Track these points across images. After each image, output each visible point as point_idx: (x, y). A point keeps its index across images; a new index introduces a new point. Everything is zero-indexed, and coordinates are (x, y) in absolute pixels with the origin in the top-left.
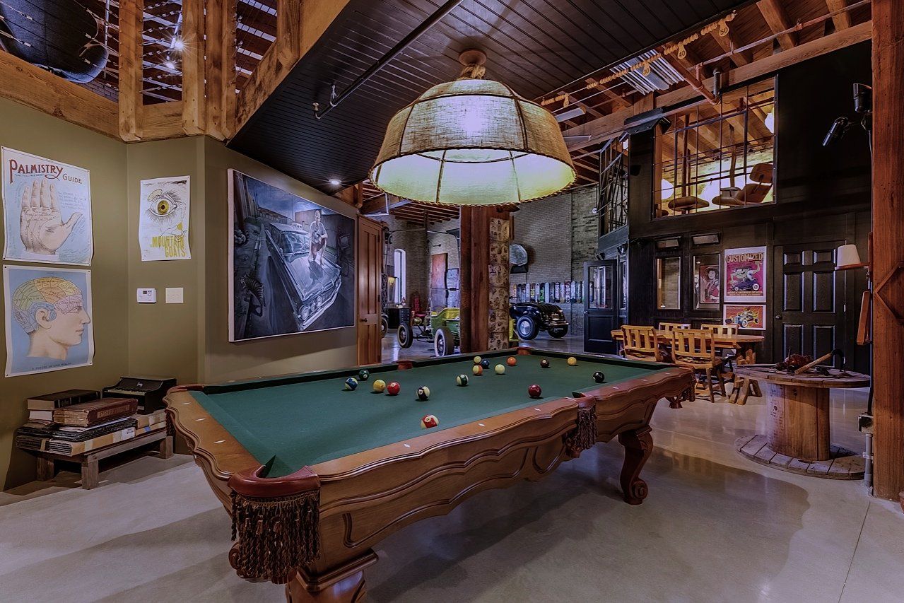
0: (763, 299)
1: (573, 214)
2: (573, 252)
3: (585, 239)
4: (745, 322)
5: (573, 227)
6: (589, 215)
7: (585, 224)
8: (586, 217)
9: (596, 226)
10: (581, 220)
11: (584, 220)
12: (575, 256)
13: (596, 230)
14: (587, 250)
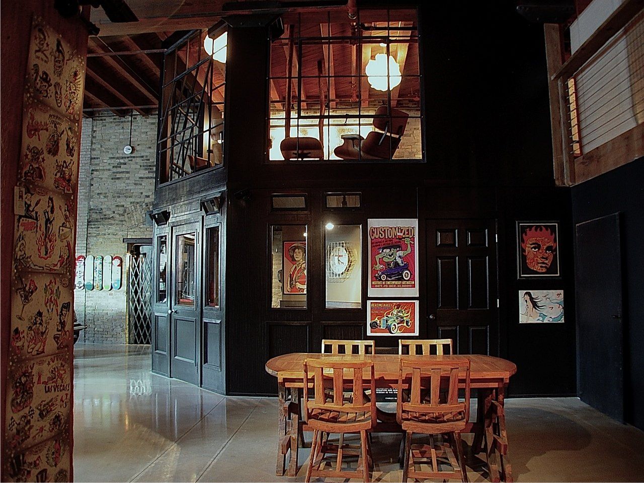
0: (415, 292)
1: (94, 150)
2: (90, 210)
3: (111, 191)
4: (395, 325)
5: (92, 170)
6: (118, 155)
7: (111, 167)
8: (113, 158)
9: (128, 172)
10: (105, 161)
11: (109, 161)
12: (94, 216)
13: (128, 178)
14: (113, 208)
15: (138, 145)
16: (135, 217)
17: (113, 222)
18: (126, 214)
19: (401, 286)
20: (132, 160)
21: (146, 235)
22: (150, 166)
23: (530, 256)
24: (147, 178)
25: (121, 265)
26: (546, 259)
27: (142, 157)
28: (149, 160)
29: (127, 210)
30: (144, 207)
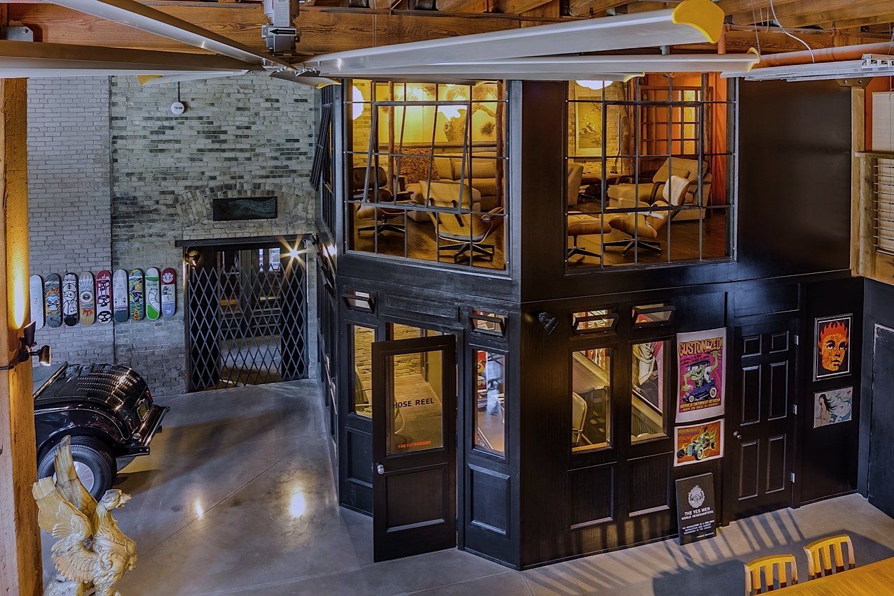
1: (114, 104)
2: (114, 200)
3: (149, 170)
4: (701, 450)
5: (115, 137)
6: (158, 115)
7: (147, 133)
8: (151, 118)
9: (178, 142)
10: (137, 123)
11: (144, 124)
12: (123, 208)
13: (179, 151)
14: (156, 196)
15: (193, 100)
16: (194, 209)
17: (156, 217)
18: (178, 206)
19: (708, 406)
20: (183, 123)
21: (213, 235)
22: (214, 132)
23: (825, 355)
24: (211, 150)
25: (174, 282)
26: (839, 356)
27: (201, 118)
28: (212, 123)
29: (180, 198)
30: (208, 193)
